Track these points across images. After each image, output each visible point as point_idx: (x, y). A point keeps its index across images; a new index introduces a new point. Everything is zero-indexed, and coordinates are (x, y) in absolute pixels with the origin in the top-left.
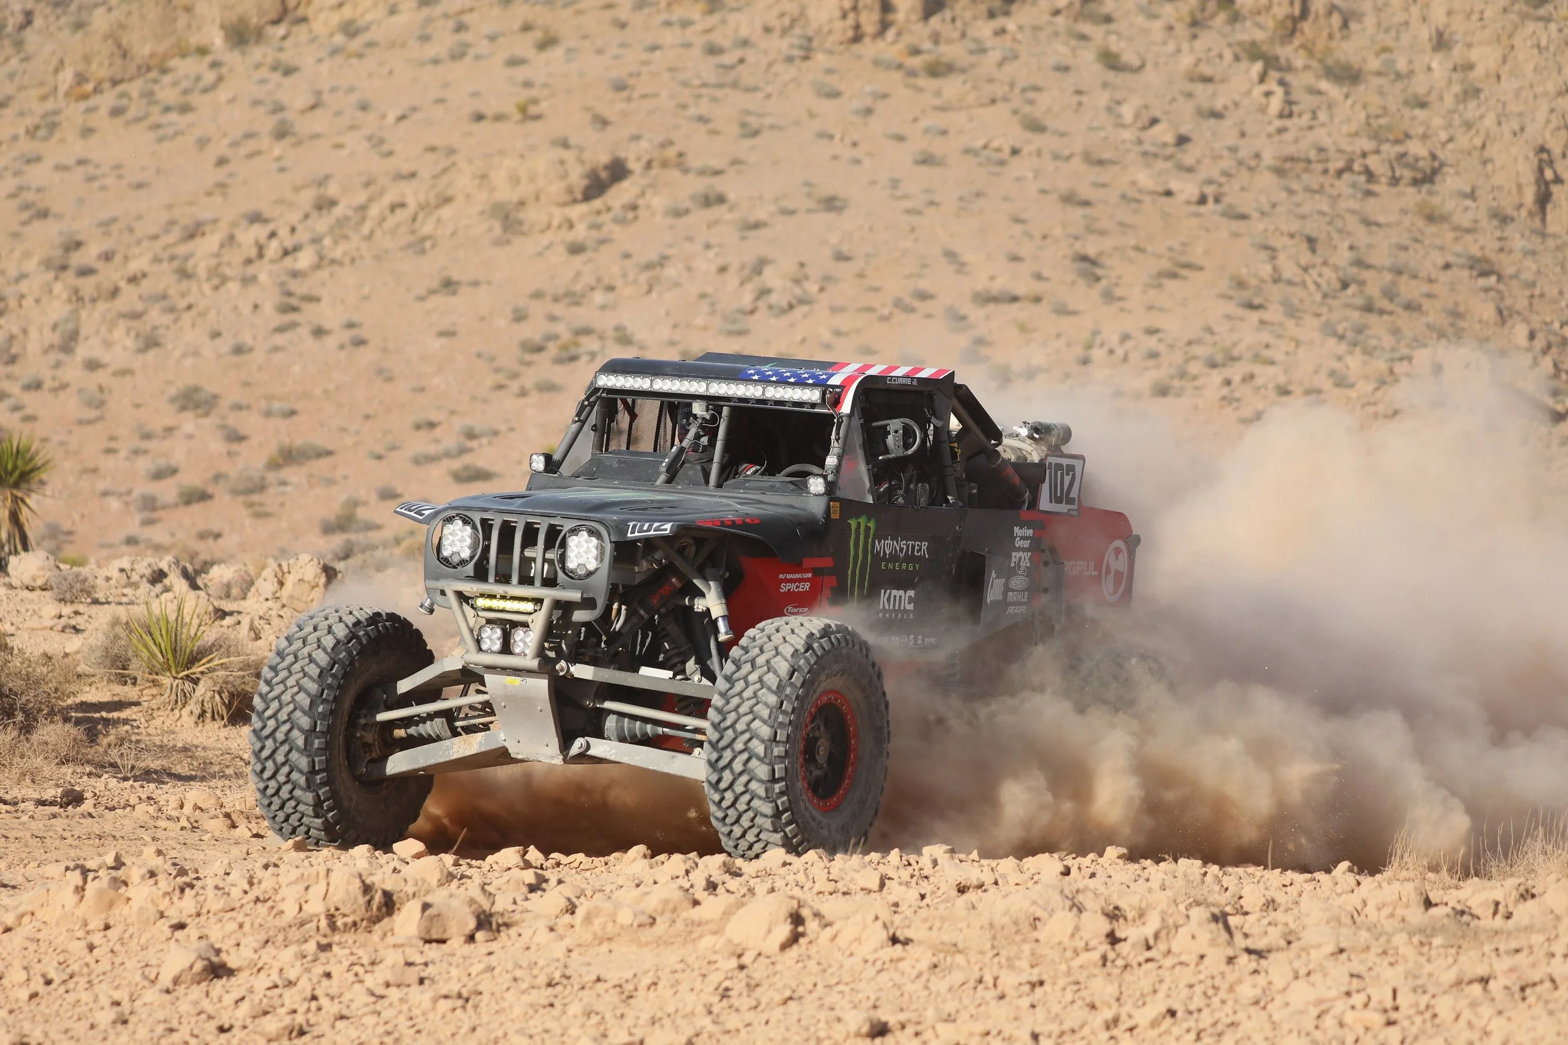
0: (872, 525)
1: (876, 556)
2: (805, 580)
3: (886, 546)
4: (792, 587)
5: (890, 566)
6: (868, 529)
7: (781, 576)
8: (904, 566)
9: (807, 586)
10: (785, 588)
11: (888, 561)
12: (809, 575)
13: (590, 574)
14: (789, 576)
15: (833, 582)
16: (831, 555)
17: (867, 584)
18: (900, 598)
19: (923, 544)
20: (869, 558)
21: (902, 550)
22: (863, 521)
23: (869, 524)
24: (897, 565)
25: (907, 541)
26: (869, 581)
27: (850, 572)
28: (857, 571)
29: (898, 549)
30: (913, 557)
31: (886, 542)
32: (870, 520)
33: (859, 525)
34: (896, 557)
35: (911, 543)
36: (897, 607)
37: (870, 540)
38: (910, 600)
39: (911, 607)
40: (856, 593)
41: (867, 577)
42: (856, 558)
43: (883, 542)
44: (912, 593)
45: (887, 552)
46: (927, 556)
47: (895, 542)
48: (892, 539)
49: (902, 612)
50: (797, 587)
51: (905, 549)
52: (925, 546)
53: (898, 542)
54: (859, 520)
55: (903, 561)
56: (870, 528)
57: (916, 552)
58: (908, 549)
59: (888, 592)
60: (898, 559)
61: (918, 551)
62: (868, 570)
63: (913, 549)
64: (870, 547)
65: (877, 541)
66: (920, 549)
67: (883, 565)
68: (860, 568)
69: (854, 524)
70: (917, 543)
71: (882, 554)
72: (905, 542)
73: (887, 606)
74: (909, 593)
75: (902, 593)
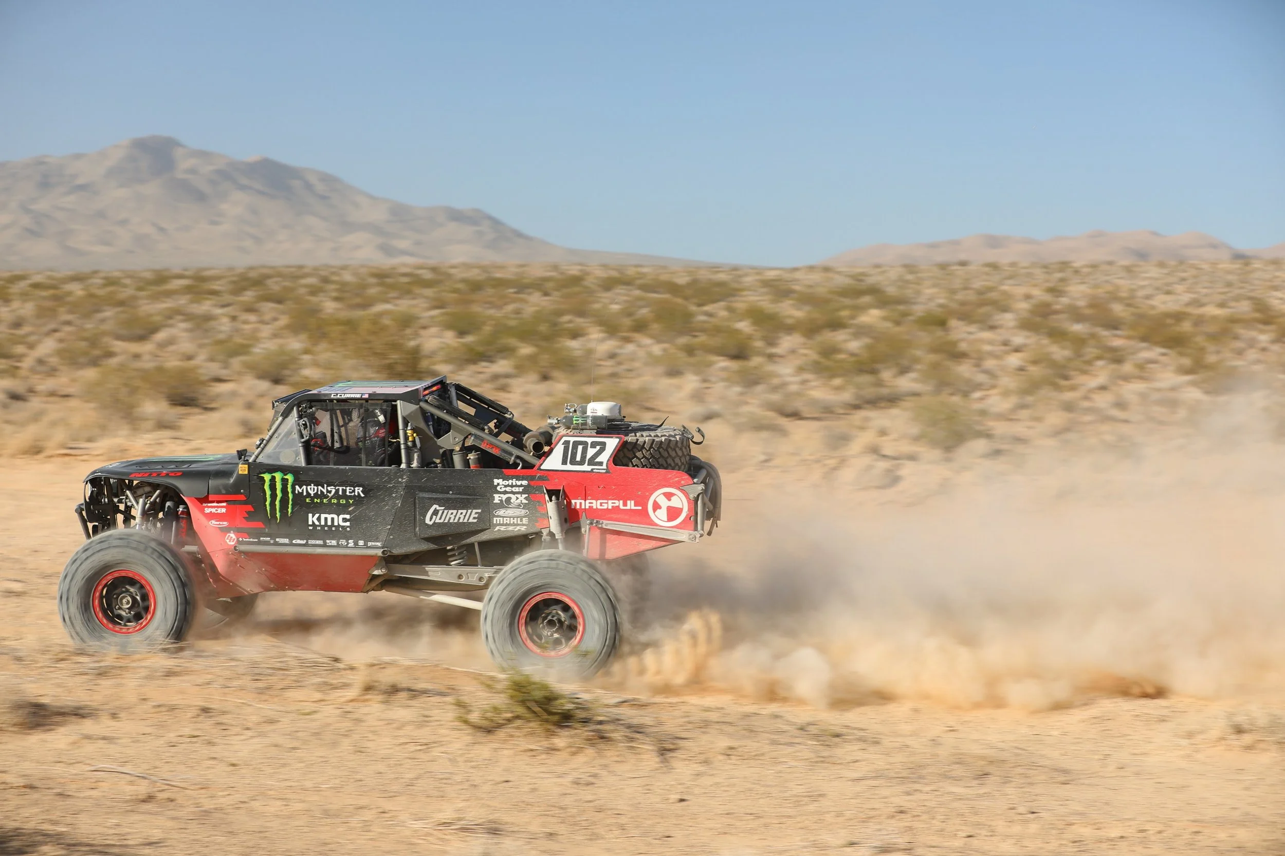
0: (290, 478)
2: (223, 507)
3: (312, 489)
4: (213, 510)
5: (316, 500)
6: (284, 479)
7: (204, 504)
8: (333, 501)
9: (224, 510)
10: (207, 511)
11: (313, 498)
12: (224, 504)
14: (209, 504)
15: (249, 508)
16: (241, 494)
17: (290, 510)
18: (333, 519)
19: (356, 488)
20: (290, 496)
21: (330, 492)
22: (278, 476)
23: (286, 477)
24: (325, 501)
25: (335, 486)
26: (292, 509)
27: (268, 503)
28: (277, 503)
29: (325, 491)
30: (344, 496)
31: (309, 487)
32: (286, 475)
33: (273, 479)
34: (323, 496)
35: (341, 488)
36: (329, 523)
37: (289, 486)
38: (345, 520)
39: (348, 524)
40: (278, 515)
41: (290, 506)
42: (274, 496)
43: (304, 487)
44: (348, 517)
45: (312, 493)
46: (362, 495)
47: (320, 488)
48: (317, 485)
49: (335, 526)
50: (216, 510)
51: (333, 491)
52: (359, 490)
53: (323, 487)
54: (273, 474)
55: (332, 498)
56: (287, 480)
57: (348, 493)
58: (337, 491)
59: (317, 515)
60: (326, 497)
61: (350, 492)
62: (290, 502)
63: (344, 491)
64: (290, 490)
65: (297, 487)
66: (354, 491)
67: (308, 500)
68: (280, 501)
69: (267, 477)
70: (348, 488)
71: (305, 494)
72: (332, 487)
73: (317, 523)
74: (341, 517)
75: (335, 516)
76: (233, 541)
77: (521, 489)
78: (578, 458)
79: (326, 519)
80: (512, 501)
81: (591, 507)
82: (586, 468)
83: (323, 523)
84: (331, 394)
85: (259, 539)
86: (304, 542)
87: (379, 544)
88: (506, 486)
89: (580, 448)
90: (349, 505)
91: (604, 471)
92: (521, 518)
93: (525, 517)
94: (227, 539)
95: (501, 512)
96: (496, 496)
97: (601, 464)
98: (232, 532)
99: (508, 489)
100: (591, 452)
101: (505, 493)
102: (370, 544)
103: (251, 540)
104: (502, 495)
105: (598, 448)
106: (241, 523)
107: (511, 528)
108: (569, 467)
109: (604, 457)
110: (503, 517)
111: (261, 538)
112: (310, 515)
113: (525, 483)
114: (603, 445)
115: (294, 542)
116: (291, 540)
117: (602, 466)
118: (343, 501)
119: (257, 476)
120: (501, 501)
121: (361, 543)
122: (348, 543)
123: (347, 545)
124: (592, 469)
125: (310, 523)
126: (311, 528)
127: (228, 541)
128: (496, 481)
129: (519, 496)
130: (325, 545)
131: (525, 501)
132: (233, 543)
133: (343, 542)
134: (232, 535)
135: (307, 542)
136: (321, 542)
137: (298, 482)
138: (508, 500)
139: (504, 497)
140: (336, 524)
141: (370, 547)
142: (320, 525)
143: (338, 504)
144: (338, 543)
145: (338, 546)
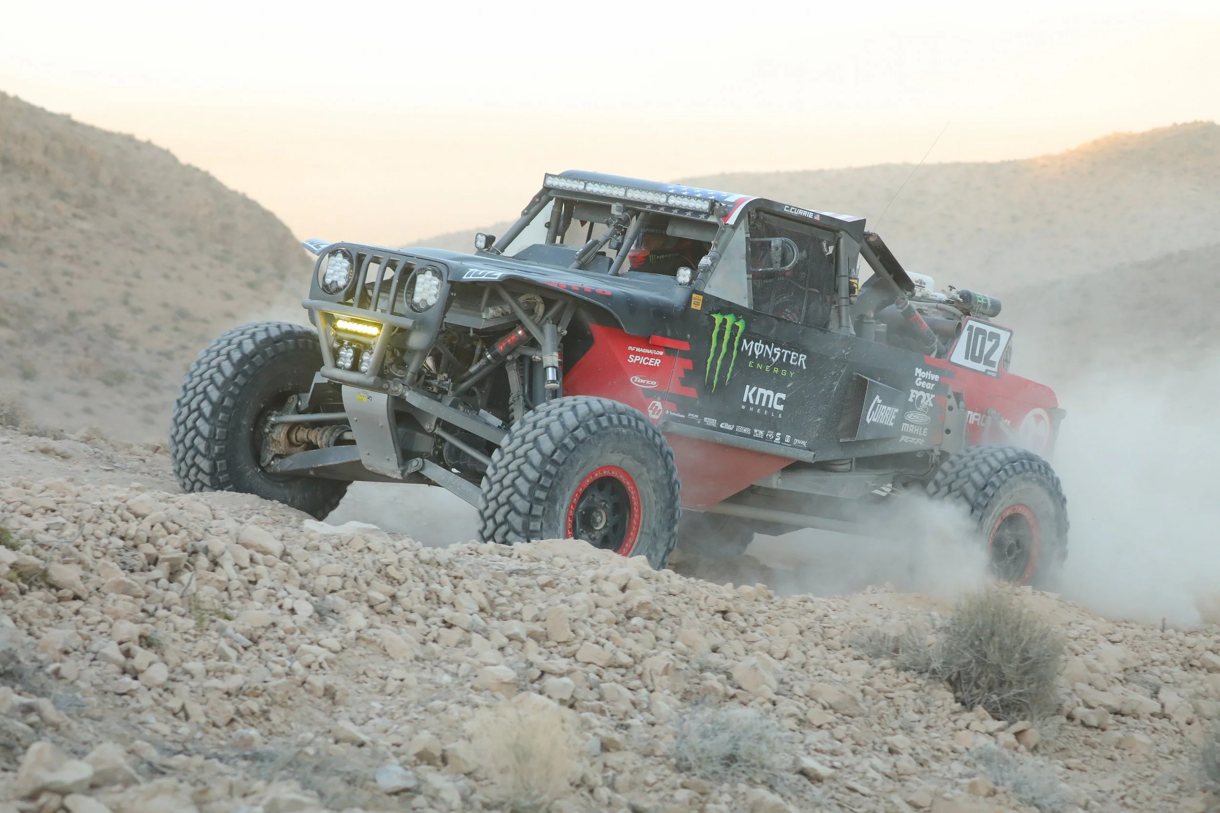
0: (741, 324)
1: (742, 354)
2: (656, 357)
3: (757, 348)
4: (642, 360)
5: (759, 366)
6: (735, 328)
7: (630, 348)
8: (776, 370)
9: (658, 362)
10: (632, 359)
11: (756, 362)
12: (661, 353)
13: (428, 308)
14: (638, 350)
15: (688, 364)
16: (685, 339)
17: (729, 376)
18: (769, 397)
19: (801, 356)
20: (735, 353)
21: (774, 355)
22: (730, 319)
23: (737, 324)
24: (767, 367)
25: (782, 349)
26: (732, 375)
27: (709, 361)
28: (719, 362)
29: (770, 353)
30: (787, 366)
31: (756, 344)
32: (738, 320)
33: (725, 322)
34: (764, 359)
35: (786, 352)
36: (763, 404)
37: (737, 338)
38: (780, 401)
39: (781, 408)
40: (715, 382)
41: (730, 369)
42: (718, 350)
43: (752, 343)
44: (783, 396)
45: (757, 353)
46: (804, 368)
47: (767, 347)
48: (764, 343)
49: (768, 409)
50: (646, 361)
51: (779, 354)
52: (803, 358)
53: (770, 348)
54: (726, 317)
55: (775, 365)
56: (738, 327)
57: (791, 362)
58: (782, 354)
59: (754, 388)
60: (769, 362)
61: (794, 361)
62: (732, 365)
63: (789, 356)
64: (736, 344)
65: (745, 341)
66: (797, 359)
67: (751, 363)
68: (723, 360)
69: (718, 319)
70: (793, 353)
71: (750, 354)
72: (779, 349)
73: (751, 401)
74: (779, 395)
75: (771, 393)
76: (657, 414)
77: (933, 385)
78: (977, 354)
79: (762, 395)
80: (923, 401)
81: (975, 422)
82: (981, 367)
83: (757, 403)
84: (784, 205)
85: (686, 414)
86: (730, 427)
87: (804, 443)
88: (924, 379)
89: (980, 337)
90: (787, 379)
91: (994, 375)
92: (923, 426)
93: (926, 426)
94: (651, 409)
95: (910, 416)
96: (913, 391)
97: (992, 364)
98: (659, 398)
99: (923, 384)
100: (989, 345)
101: (920, 389)
102: (797, 441)
103: (678, 415)
104: (916, 392)
105: (994, 340)
106: (673, 385)
107: (912, 440)
108: (970, 364)
109: (996, 357)
110: (910, 423)
111: (690, 415)
112: (748, 387)
113: (936, 377)
114: (997, 337)
115: (721, 426)
116: (719, 423)
117: (994, 367)
118: (784, 373)
119: (709, 315)
120: (914, 399)
121: (788, 438)
122: (775, 437)
123: (774, 439)
124: (987, 370)
125: (745, 400)
126: (743, 407)
127: (650, 412)
128: (918, 371)
129: (928, 395)
130: (751, 436)
131: (931, 405)
132: (656, 417)
133: (770, 434)
134: (659, 404)
135: (735, 429)
136: (747, 430)
137: (749, 335)
138: (921, 397)
139: (919, 393)
140: (770, 406)
141: (793, 446)
142: (754, 405)
143: (778, 376)
144: (765, 436)
145: (765, 439)
